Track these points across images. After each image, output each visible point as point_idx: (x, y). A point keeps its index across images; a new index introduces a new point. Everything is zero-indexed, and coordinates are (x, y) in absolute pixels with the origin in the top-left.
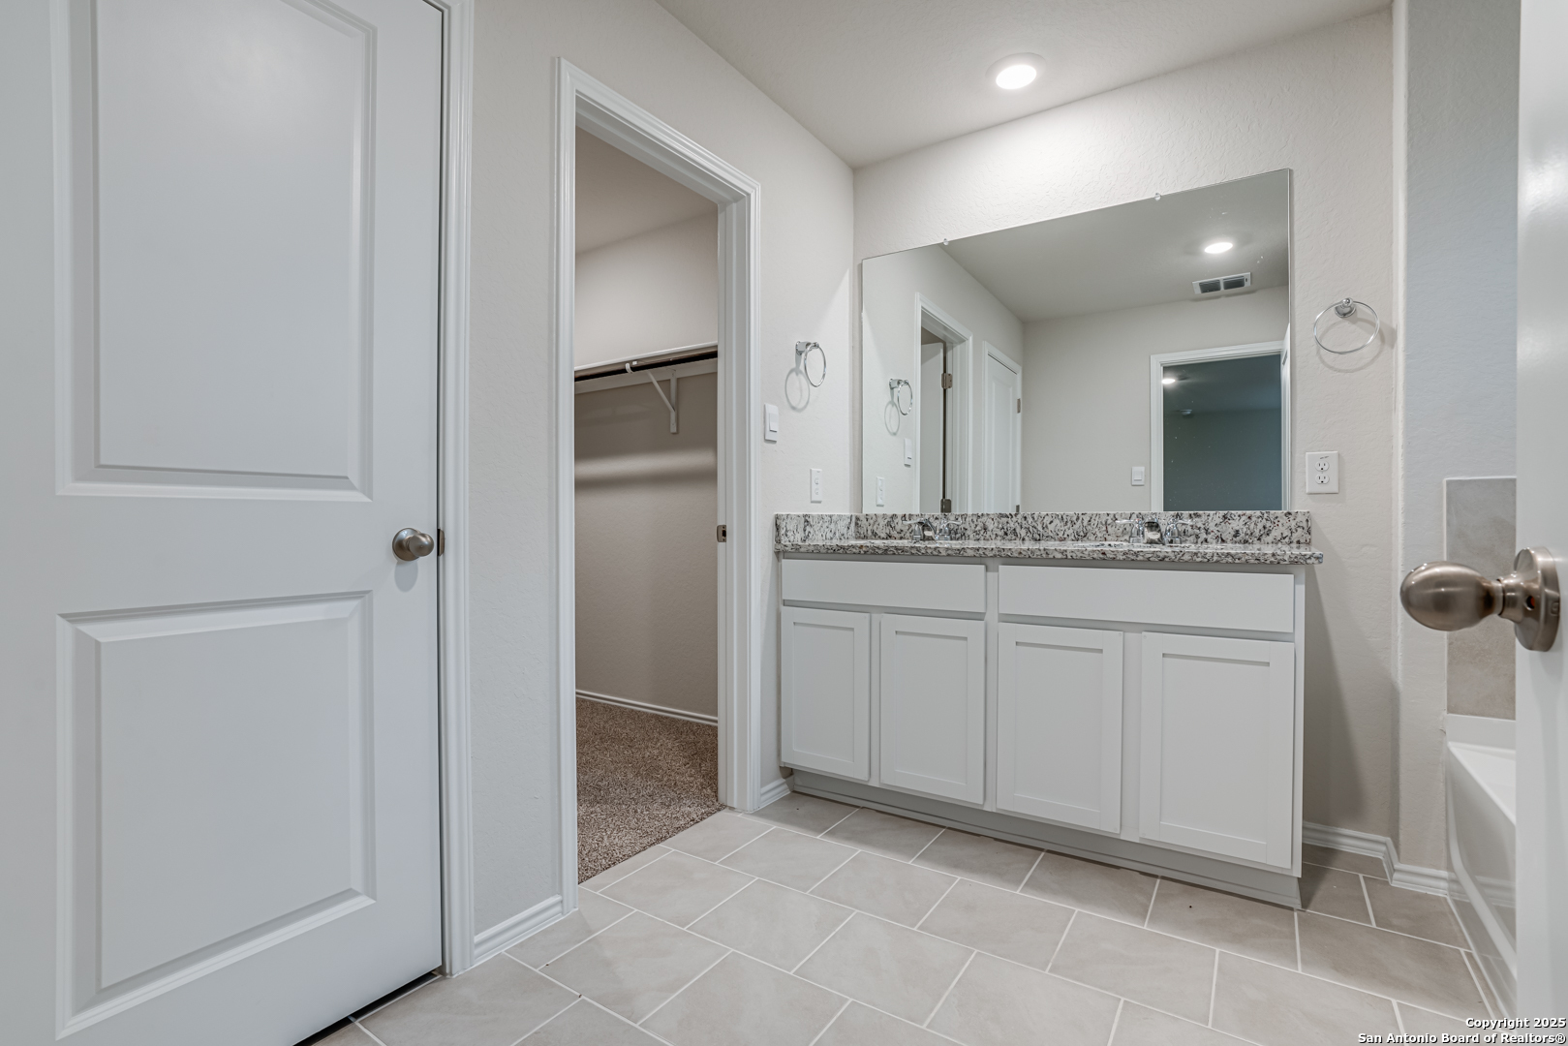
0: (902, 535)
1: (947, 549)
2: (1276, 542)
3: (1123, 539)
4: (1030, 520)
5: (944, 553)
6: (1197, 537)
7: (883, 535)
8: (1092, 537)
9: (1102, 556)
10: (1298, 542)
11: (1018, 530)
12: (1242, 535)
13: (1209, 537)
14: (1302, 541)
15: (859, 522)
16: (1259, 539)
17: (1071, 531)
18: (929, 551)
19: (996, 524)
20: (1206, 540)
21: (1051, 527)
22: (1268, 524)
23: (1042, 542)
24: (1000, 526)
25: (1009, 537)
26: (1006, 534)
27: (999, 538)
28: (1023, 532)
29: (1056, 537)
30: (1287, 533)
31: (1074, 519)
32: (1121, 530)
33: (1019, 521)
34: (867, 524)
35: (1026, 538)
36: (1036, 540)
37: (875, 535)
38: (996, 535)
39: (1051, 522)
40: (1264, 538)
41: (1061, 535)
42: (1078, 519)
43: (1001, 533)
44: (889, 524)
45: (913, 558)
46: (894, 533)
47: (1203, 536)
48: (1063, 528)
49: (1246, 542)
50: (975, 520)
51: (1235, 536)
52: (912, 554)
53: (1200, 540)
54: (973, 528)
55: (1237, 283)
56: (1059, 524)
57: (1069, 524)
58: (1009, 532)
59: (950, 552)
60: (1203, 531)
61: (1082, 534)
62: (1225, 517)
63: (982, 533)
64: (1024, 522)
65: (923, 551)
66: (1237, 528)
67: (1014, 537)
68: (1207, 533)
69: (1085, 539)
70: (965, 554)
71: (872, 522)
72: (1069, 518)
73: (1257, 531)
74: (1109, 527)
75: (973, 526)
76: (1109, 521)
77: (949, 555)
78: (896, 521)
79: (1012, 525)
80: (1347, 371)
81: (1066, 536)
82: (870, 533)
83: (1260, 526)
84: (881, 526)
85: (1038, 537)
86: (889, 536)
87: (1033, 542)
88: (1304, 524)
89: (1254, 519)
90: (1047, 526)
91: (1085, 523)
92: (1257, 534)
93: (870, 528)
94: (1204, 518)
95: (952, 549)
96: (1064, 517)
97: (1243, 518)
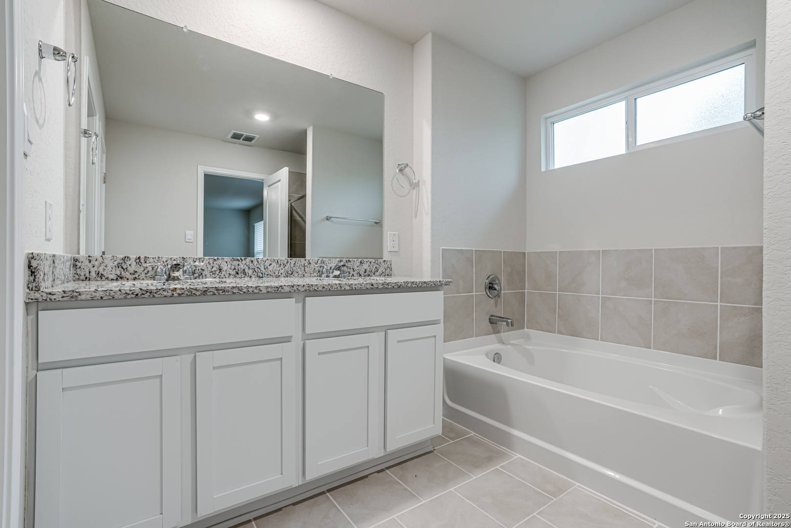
0: (136, 275)
1: (267, 287)
2: (380, 275)
3: (313, 275)
4: (256, 263)
5: (264, 291)
6: (349, 273)
7: (114, 277)
8: (296, 275)
9: (371, 287)
10: (388, 275)
11: (246, 270)
12: (368, 272)
13: (355, 273)
14: (389, 274)
15: (79, 264)
16: (374, 274)
17: (283, 271)
18: (251, 290)
19: (229, 266)
20: (353, 275)
21: (270, 268)
22: (378, 266)
23: (264, 278)
24: (233, 267)
25: (240, 275)
26: (237, 273)
27: (232, 276)
28: (250, 272)
29: (274, 275)
30: (384, 271)
31: (285, 262)
32: (312, 269)
33: (247, 264)
34: (90, 265)
35: (253, 276)
36: (260, 277)
37: (100, 276)
38: (230, 274)
39: (271, 264)
40: (376, 273)
41: (277, 273)
42: (287, 262)
43: (234, 273)
44: (119, 266)
45: (234, 297)
46: (127, 275)
47: (352, 272)
48: (278, 269)
49: (369, 275)
50: (211, 262)
51: (365, 272)
52: (234, 293)
53: (351, 275)
54: (210, 269)
55: (249, 139)
56: (276, 266)
57: (282, 266)
58: (239, 272)
59: (269, 290)
60: (352, 270)
61: (290, 272)
62: (361, 262)
63: (217, 272)
64: (251, 264)
65: (245, 290)
66: (366, 268)
67: (243, 276)
68: (354, 271)
69: (292, 276)
70: (283, 291)
71: (97, 263)
72: (282, 262)
73: (373, 270)
74: (306, 268)
75: (210, 267)
76: (306, 264)
77: (268, 292)
78: (128, 263)
79: (242, 266)
80: (400, 196)
81: (280, 274)
82: (93, 274)
83: (374, 267)
84: (109, 268)
85: (261, 275)
86: (120, 277)
87: (257, 279)
88: (390, 266)
89: (372, 263)
90: (267, 268)
91: (292, 265)
92: (373, 271)
93: (93, 270)
94: (352, 263)
95: (271, 287)
96: (279, 261)
97: (368, 263)
